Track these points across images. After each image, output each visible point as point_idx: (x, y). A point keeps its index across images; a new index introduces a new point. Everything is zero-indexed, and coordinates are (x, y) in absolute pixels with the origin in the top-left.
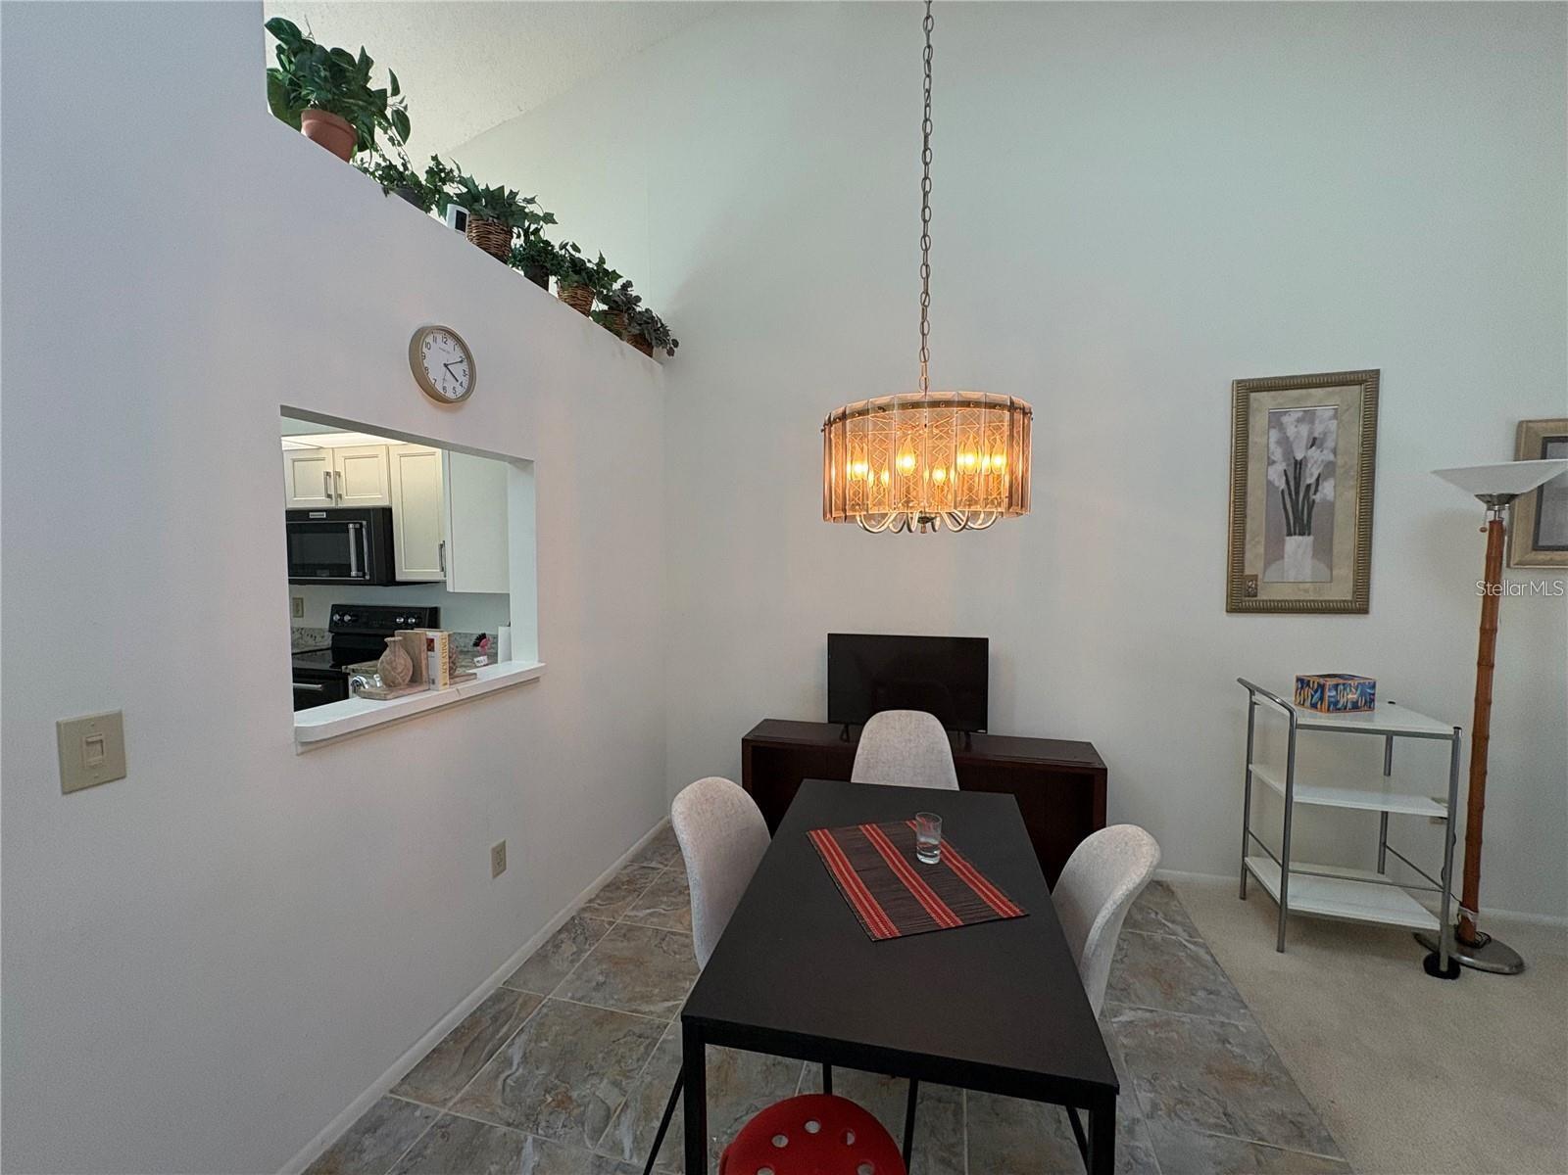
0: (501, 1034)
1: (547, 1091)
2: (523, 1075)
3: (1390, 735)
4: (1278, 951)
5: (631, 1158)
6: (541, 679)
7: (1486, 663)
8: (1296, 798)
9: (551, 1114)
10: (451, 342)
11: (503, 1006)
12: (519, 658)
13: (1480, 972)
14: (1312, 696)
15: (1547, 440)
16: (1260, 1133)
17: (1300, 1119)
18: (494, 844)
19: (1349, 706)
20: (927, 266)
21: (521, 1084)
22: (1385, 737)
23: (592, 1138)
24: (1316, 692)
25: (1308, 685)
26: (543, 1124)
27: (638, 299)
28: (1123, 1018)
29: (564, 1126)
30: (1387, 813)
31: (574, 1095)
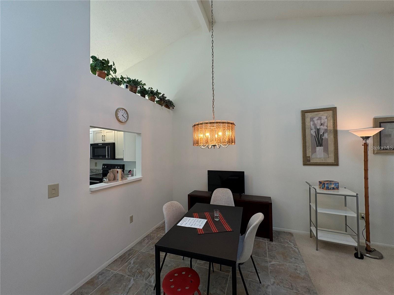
0: (129, 258)
1: (138, 270)
2: (133, 266)
3: (345, 196)
4: (316, 250)
5: (153, 284)
6: (142, 180)
7: (366, 178)
8: (318, 211)
9: (138, 274)
10: (124, 111)
11: (131, 252)
12: (138, 175)
13: (370, 258)
14: (322, 186)
15: (380, 123)
16: (299, 290)
17: (310, 288)
18: (131, 216)
19: (332, 188)
20: (214, 94)
21: (132, 268)
22: (344, 196)
23: (145, 279)
24: (323, 185)
25: (321, 183)
26: (136, 276)
27: (166, 97)
28: (272, 263)
29: (140, 277)
30: (346, 216)
31: (143, 271)
